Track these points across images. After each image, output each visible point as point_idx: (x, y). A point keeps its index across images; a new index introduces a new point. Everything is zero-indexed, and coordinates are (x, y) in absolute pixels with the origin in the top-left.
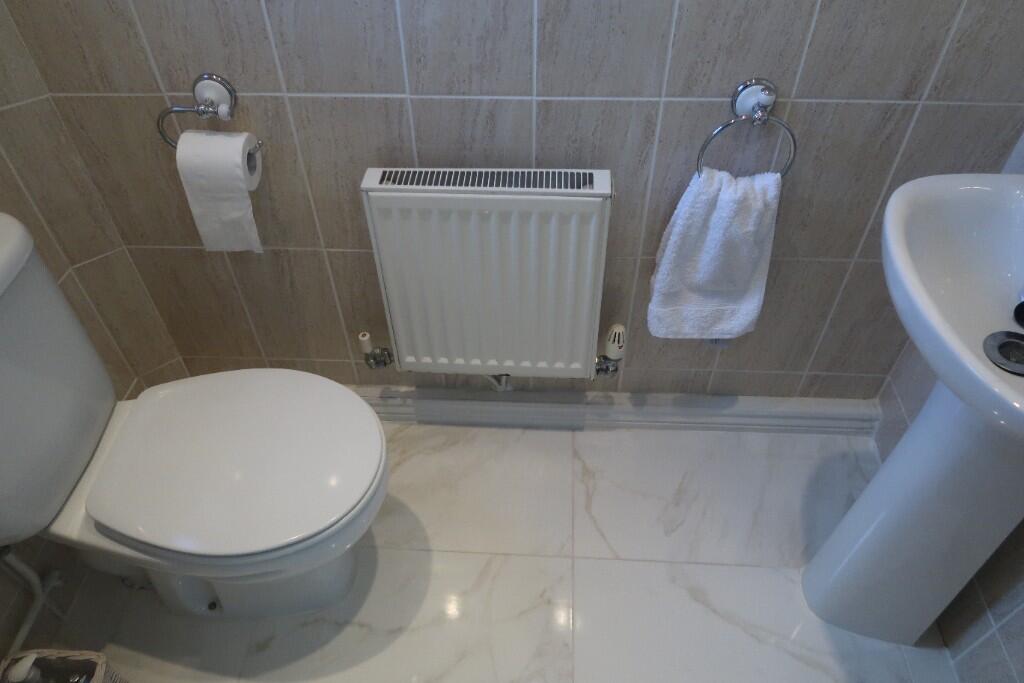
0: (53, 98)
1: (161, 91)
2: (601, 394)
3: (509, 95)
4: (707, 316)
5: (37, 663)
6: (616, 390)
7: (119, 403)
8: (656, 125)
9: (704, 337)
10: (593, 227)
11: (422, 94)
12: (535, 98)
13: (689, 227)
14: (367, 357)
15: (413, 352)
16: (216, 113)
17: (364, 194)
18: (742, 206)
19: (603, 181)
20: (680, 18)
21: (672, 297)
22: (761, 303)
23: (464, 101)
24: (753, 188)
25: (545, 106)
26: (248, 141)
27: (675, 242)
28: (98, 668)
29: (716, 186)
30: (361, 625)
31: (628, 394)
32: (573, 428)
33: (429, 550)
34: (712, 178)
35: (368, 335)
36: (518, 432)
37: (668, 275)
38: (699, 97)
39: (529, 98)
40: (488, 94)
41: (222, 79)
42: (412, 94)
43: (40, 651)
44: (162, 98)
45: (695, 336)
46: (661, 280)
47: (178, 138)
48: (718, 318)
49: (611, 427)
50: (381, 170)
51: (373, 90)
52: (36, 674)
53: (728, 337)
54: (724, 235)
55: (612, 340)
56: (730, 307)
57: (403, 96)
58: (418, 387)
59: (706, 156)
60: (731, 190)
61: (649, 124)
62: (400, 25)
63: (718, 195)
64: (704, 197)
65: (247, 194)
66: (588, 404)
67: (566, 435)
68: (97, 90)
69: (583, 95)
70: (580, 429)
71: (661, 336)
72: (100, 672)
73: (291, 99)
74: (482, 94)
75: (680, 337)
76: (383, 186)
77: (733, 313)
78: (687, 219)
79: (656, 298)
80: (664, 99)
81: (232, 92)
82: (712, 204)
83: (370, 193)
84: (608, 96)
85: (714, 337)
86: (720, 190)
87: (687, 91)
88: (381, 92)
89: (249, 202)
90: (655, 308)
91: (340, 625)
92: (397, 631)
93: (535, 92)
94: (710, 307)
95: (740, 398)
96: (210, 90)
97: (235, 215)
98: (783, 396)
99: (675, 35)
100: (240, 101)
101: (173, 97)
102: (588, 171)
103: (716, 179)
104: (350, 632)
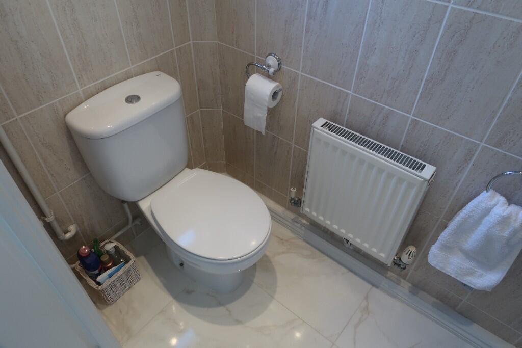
0: (218, 44)
1: (254, 54)
2: (396, 276)
3: (399, 110)
4: (464, 269)
5: (116, 247)
6: (405, 279)
7: (187, 169)
8: (473, 155)
9: (458, 279)
10: (413, 192)
11: (358, 94)
12: (411, 116)
13: (469, 217)
14: (292, 199)
15: (310, 207)
16: (268, 71)
17: (312, 128)
18: (505, 221)
19: (429, 171)
20: (507, 105)
21: (446, 248)
22: (501, 280)
23: (376, 105)
24: (517, 214)
25: (415, 122)
26: (277, 87)
27: (459, 221)
28: (131, 261)
29: (493, 202)
30: (228, 310)
31: (410, 285)
32: (373, 285)
33: (273, 297)
34: (494, 197)
35: (295, 190)
36: (345, 270)
37: (448, 236)
38: (505, 151)
39: (408, 115)
40: (388, 106)
41: (279, 58)
42: (353, 92)
43: (119, 243)
44: (254, 57)
45: (452, 276)
46: (444, 236)
47: (252, 75)
48: (470, 273)
49: (394, 296)
50: (326, 121)
51: (337, 84)
52: (113, 251)
53: (472, 286)
54: (488, 230)
55: (406, 252)
56: (480, 271)
57: (349, 92)
58: (310, 224)
59: (495, 183)
60: (502, 209)
61: (470, 154)
62: (358, 60)
63: (492, 208)
64: (483, 205)
65: (267, 108)
66: (386, 277)
67: (369, 286)
68: (233, 46)
69: (437, 125)
70: (377, 287)
71: (433, 265)
72: (131, 263)
73: (302, 75)
74: (386, 105)
75: (444, 271)
76: (322, 128)
77: (481, 275)
78: (470, 212)
79: (437, 244)
80: (483, 144)
81: (280, 64)
82: (487, 211)
83: (315, 129)
84: (450, 130)
85: (464, 282)
86: (495, 205)
87: (498, 144)
88: (340, 87)
89: (266, 112)
90: (434, 250)
91: (220, 304)
92: (239, 322)
93: (412, 114)
94: (468, 265)
95: (475, 324)
96: (272, 61)
97: (259, 115)
98: (503, 339)
99: (501, 114)
100: (282, 69)
101: (258, 58)
102: (424, 163)
103: (496, 199)
104: (221, 309)
